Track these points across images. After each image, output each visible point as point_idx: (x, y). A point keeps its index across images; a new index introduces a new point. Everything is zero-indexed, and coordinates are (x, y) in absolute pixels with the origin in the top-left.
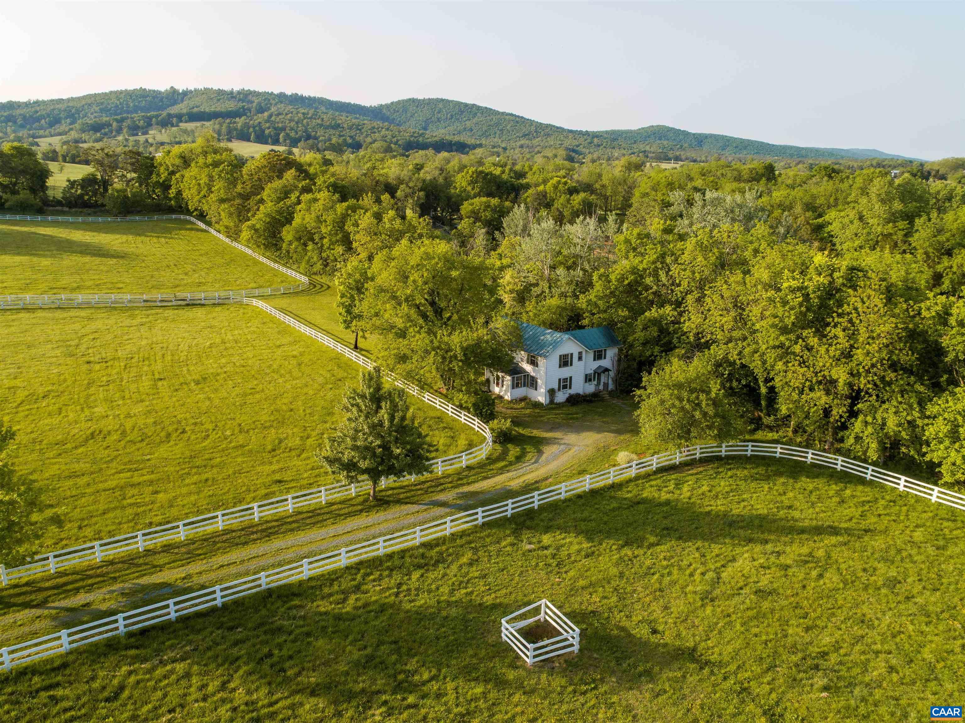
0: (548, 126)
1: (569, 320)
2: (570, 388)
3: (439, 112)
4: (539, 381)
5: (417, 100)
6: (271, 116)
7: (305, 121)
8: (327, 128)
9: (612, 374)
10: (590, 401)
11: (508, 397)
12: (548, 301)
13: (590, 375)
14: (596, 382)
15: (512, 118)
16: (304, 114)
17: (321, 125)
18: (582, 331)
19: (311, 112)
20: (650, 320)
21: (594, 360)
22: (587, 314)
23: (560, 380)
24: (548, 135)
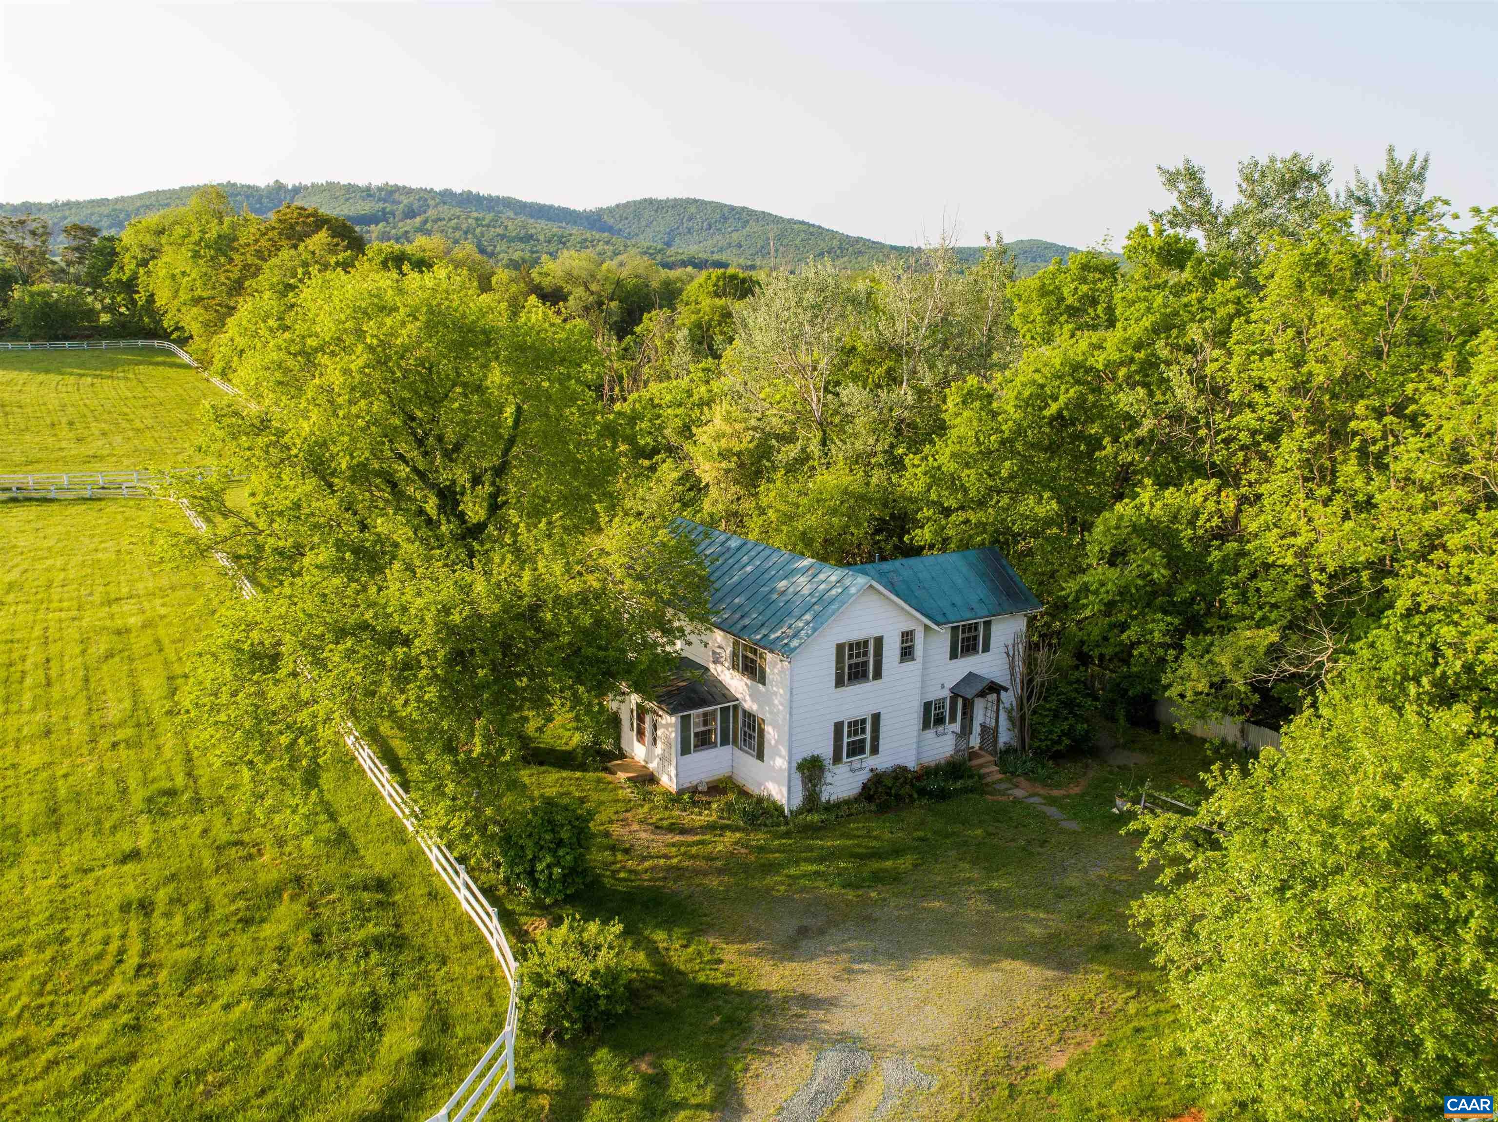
0: (858, 240)
1: (878, 531)
2: (875, 750)
3: (690, 219)
4: (769, 729)
5: (656, 200)
6: (425, 222)
7: (478, 230)
8: (511, 240)
9: (1008, 698)
10: (943, 795)
11: (668, 781)
12: (819, 478)
13: (940, 704)
14: (957, 727)
15: (802, 227)
16: (477, 219)
17: (503, 237)
18: (913, 561)
19: (489, 217)
20: (1136, 529)
21: (953, 655)
22: (927, 512)
23: (838, 727)
24: (860, 253)
